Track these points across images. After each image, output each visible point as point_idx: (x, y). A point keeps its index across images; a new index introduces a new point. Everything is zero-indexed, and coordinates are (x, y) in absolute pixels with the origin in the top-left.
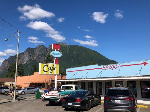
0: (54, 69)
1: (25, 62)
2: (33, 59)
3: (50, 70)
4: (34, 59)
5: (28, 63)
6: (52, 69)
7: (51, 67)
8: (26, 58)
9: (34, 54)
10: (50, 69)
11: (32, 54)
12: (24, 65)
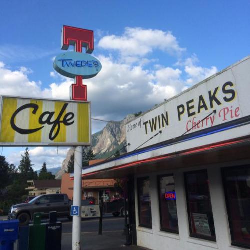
0: (66, 123)
1: (106, 149)
2: (120, 141)
3: (48, 128)
4: (122, 141)
5: (111, 150)
6: (57, 122)
7: (52, 114)
8: (108, 142)
9: (121, 133)
10: (48, 122)
11: (118, 133)
12: (105, 153)
